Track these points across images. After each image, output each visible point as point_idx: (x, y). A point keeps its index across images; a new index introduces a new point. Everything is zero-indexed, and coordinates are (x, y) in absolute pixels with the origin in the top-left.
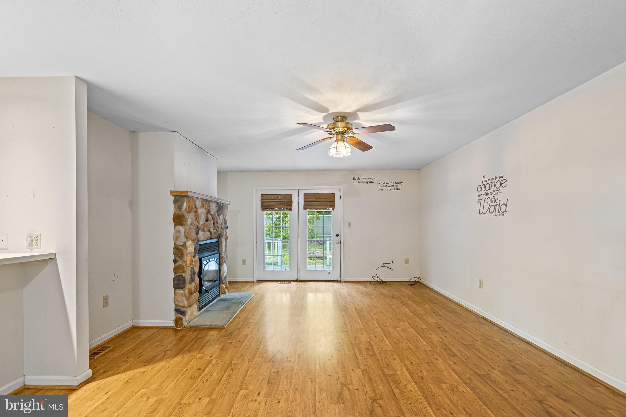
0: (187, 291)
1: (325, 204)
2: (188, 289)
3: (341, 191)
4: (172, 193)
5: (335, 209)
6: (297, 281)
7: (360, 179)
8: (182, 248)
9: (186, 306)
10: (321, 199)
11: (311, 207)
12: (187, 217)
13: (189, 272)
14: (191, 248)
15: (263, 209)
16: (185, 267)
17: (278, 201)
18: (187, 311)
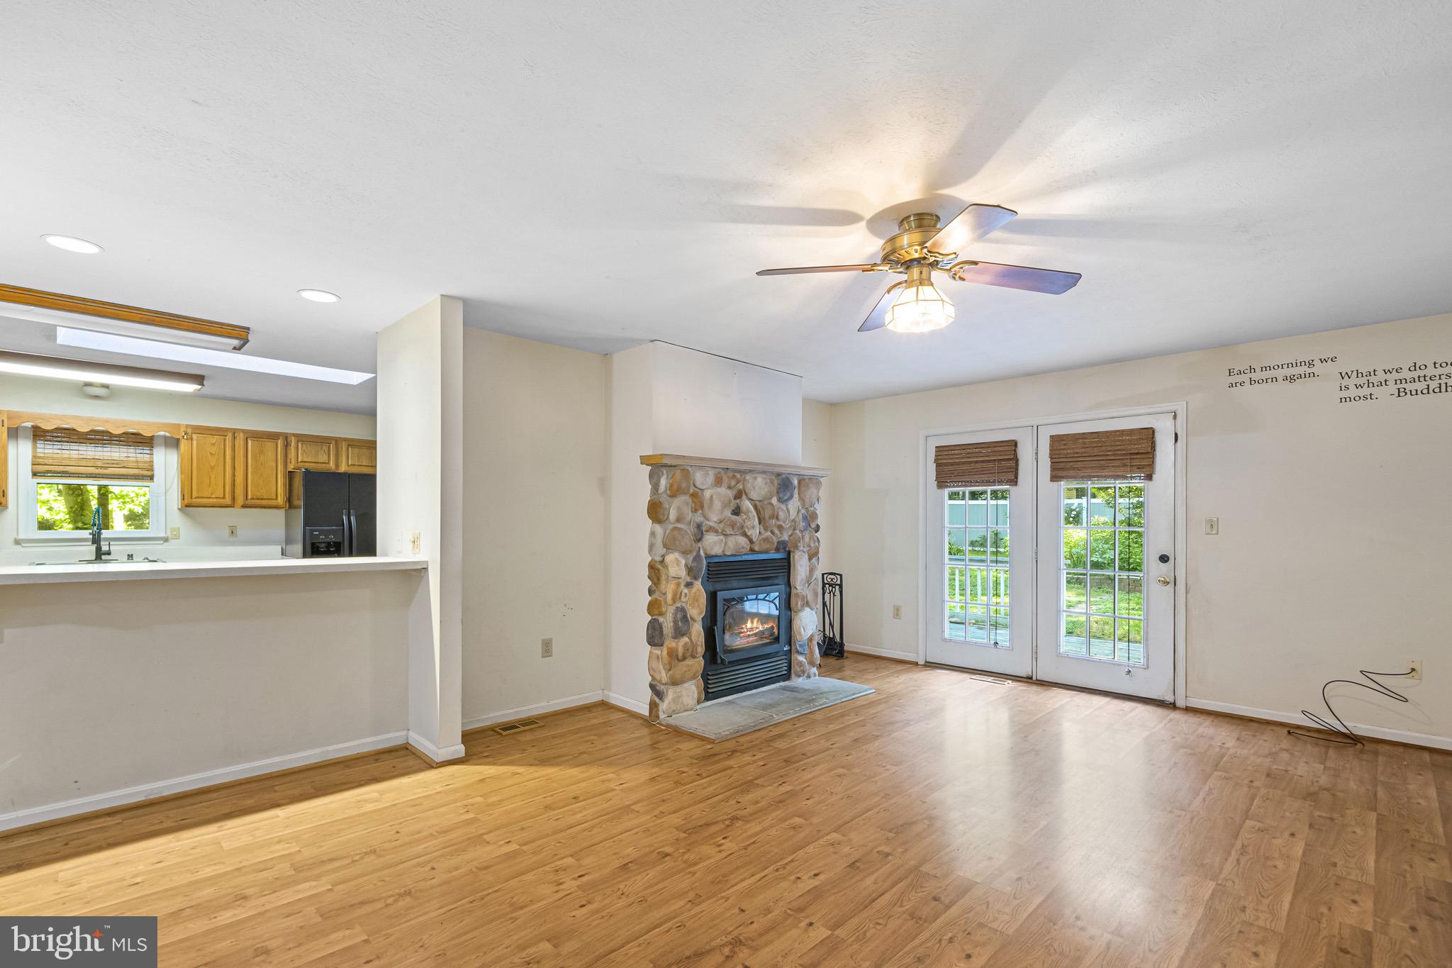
0: (665, 652)
1: (1117, 463)
2: (668, 648)
3: (1179, 417)
4: (644, 460)
5: (1154, 476)
6: (1028, 680)
7: (1258, 370)
8: (660, 567)
9: (664, 682)
10: (1103, 448)
11: (1072, 473)
12: (667, 506)
13: (671, 615)
14: (676, 569)
15: (941, 484)
16: (663, 604)
17: (976, 462)
18: (667, 692)
